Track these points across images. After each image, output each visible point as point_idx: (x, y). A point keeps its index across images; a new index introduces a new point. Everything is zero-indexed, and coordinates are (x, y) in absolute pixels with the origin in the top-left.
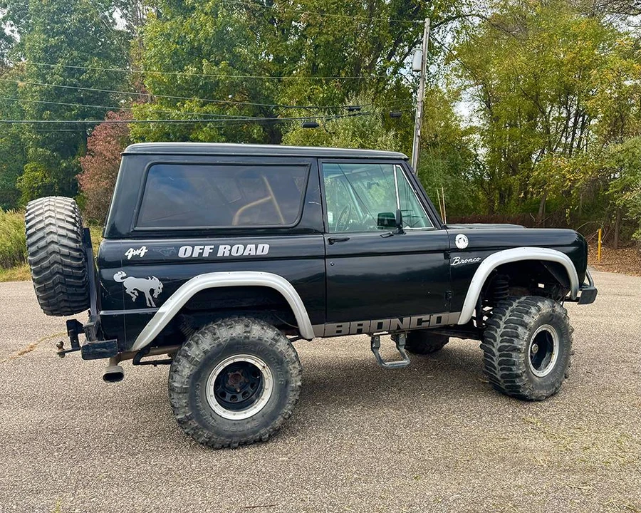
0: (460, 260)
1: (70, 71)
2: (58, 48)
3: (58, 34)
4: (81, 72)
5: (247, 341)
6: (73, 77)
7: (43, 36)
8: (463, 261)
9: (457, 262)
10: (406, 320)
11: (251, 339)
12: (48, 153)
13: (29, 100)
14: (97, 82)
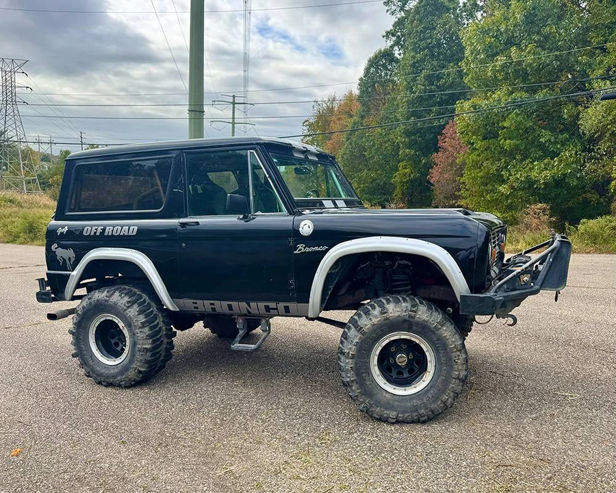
0: (305, 248)
1: (430, 79)
2: (423, 60)
3: (424, 49)
4: (439, 78)
5: (106, 303)
6: (433, 85)
7: (412, 54)
8: (308, 250)
9: (301, 250)
10: (253, 304)
11: (109, 302)
12: (413, 152)
13: (401, 110)
14: (450, 87)
